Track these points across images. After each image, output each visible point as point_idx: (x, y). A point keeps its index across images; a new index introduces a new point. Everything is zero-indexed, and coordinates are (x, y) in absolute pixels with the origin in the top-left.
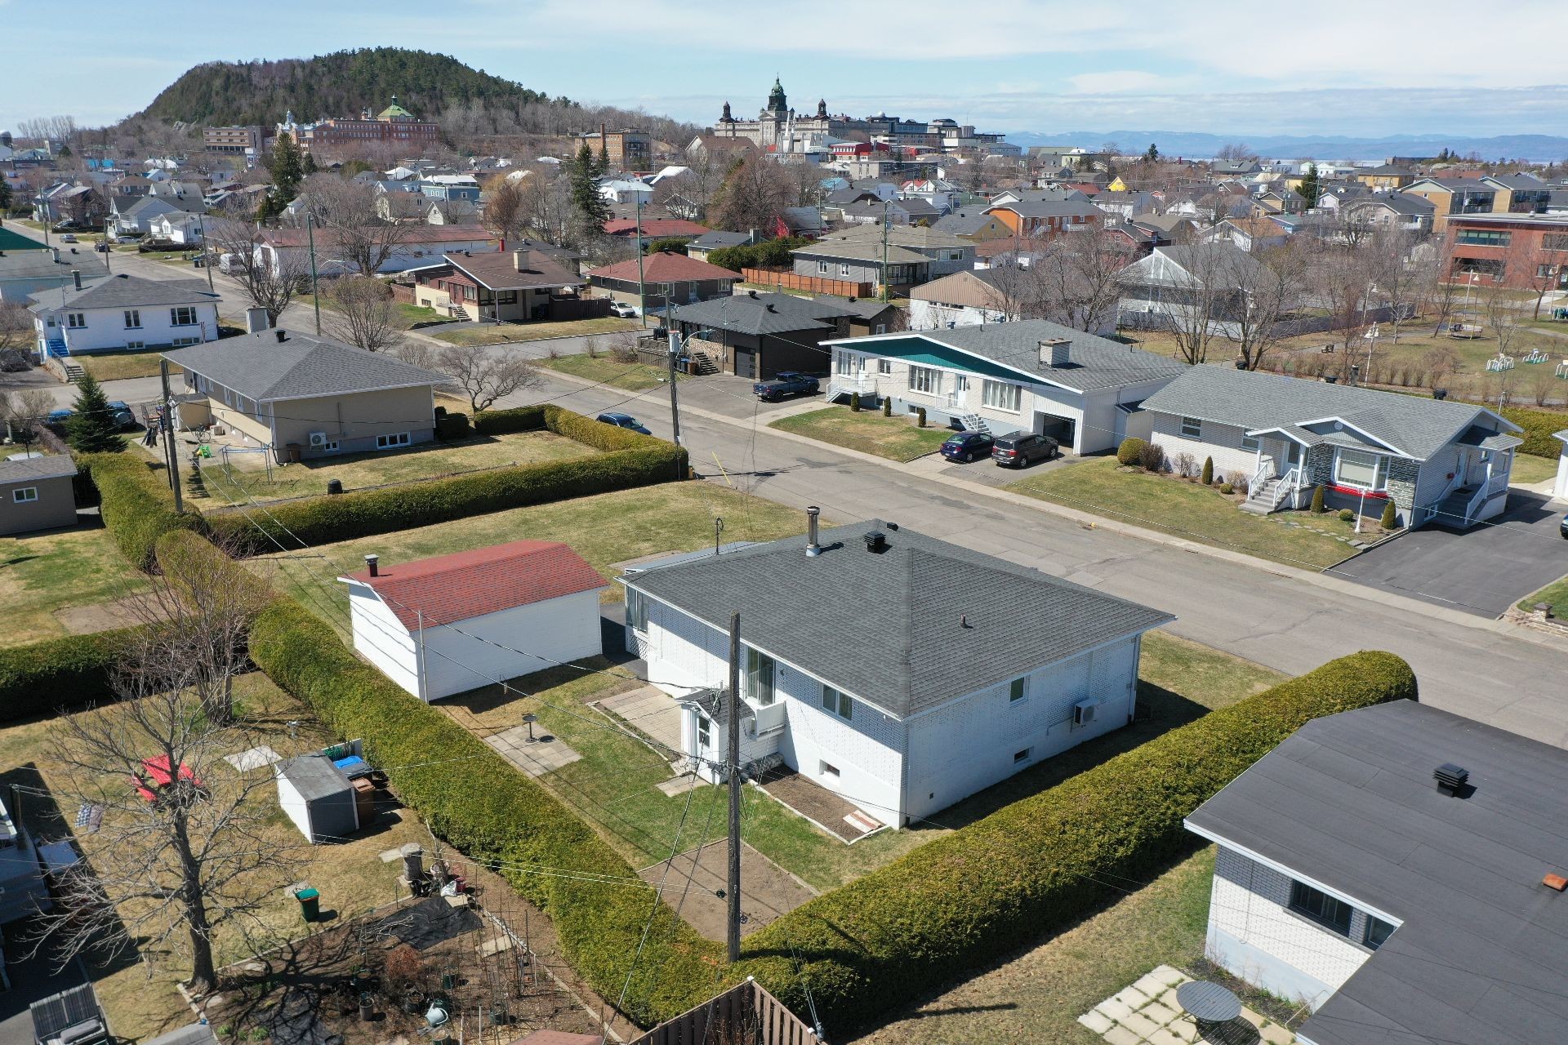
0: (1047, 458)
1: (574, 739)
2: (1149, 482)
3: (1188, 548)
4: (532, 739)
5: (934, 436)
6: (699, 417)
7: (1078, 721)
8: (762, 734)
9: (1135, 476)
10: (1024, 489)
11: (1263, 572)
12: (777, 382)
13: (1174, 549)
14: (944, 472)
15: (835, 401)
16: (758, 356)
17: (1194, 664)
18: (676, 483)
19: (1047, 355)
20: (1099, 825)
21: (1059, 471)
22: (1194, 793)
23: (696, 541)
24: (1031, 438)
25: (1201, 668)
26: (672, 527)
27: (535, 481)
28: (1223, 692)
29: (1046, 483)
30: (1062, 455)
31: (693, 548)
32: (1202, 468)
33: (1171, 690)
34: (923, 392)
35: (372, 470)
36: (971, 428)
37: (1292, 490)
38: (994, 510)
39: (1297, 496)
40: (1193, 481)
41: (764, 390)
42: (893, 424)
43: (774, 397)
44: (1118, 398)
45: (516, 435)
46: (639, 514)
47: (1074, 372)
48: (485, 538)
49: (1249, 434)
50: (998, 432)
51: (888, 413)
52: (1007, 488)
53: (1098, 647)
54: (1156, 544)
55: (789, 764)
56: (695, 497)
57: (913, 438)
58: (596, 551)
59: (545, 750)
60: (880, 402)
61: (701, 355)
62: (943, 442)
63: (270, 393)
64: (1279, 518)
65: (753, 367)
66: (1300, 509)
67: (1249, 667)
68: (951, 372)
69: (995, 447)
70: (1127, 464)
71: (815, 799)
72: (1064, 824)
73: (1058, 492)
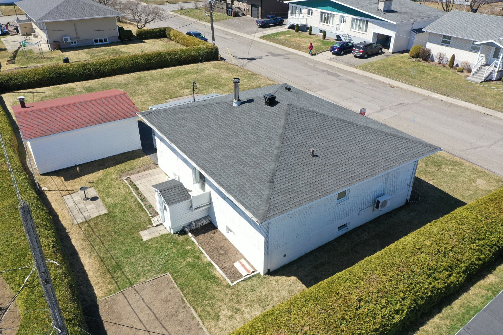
0: (377, 54)
1: (107, 200)
2: (422, 66)
3: (440, 98)
4: (86, 198)
5: (328, 43)
6: (232, 34)
7: (377, 207)
8: (196, 209)
9: (417, 63)
10: (364, 68)
11: (478, 112)
12: (266, 19)
13: (433, 99)
14: (331, 59)
15: (289, 28)
16: (260, 8)
17: (443, 166)
18: (212, 62)
19: (381, 6)
20: (383, 301)
21: (382, 60)
22: (447, 271)
23: (210, 89)
24: (371, 44)
25: (447, 169)
26: (202, 82)
27: (148, 60)
28: (460, 185)
29: (375, 65)
30: (384, 53)
31: (208, 93)
32: (449, 60)
33: (431, 182)
34: (325, 24)
35: (87, 53)
36: (344, 40)
37: (494, 71)
38: (350, 78)
39: (496, 74)
40: (444, 66)
41: (260, 22)
42: (311, 38)
43: (264, 26)
44: (412, 26)
45: (153, 40)
46: (190, 75)
47: (393, 14)
48: (119, 85)
49: (476, 43)
50: (356, 42)
51: (310, 33)
52: (357, 67)
53: (394, 169)
54: (424, 96)
55: (213, 223)
56: (218, 68)
57: (319, 44)
58: (164, 93)
59: (91, 206)
60: (308, 28)
61: (238, 8)
62: (332, 46)
63: (42, 18)
64: (486, 85)
65: (258, 13)
66: (497, 80)
67: (473, 169)
68: (338, 14)
69: (354, 48)
70: (413, 57)
71: (222, 248)
72: (360, 301)
73: (380, 70)
